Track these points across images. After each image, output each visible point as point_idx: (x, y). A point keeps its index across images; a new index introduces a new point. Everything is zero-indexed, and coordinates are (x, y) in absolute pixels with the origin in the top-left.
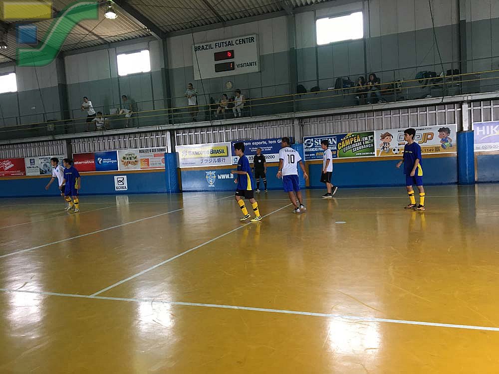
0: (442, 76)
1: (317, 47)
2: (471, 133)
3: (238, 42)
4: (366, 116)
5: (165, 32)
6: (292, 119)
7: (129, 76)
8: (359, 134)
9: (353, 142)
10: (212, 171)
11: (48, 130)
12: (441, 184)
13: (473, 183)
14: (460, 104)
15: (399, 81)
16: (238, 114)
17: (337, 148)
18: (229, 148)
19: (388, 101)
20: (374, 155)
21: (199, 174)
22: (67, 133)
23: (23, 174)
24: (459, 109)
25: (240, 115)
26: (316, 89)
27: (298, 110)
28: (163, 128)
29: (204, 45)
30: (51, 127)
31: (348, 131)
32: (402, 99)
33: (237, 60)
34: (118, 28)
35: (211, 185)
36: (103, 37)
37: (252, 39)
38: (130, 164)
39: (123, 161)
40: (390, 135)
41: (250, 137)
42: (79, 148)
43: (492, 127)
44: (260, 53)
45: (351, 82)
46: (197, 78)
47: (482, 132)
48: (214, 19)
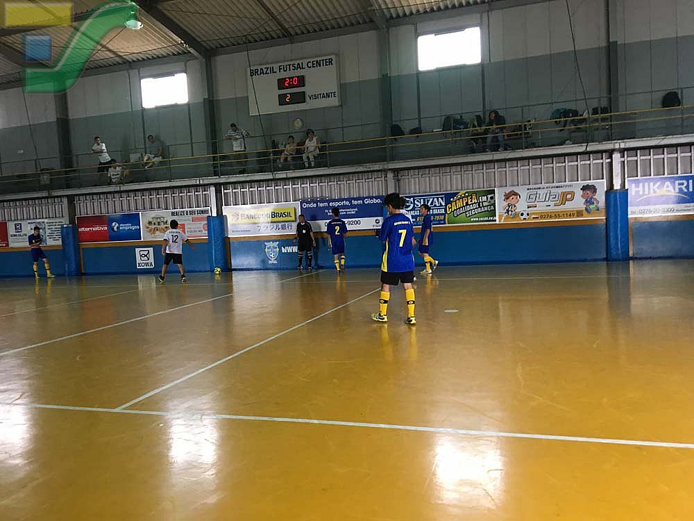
0: (585, 115)
1: (419, 73)
2: (624, 192)
3: (310, 65)
4: (485, 168)
5: (208, 48)
6: (385, 171)
7: (157, 108)
8: (475, 193)
9: (467, 204)
10: (273, 241)
11: (42, 183)
12: (585, 260)
13: (627, 259)
14: (610, 153)
15: (529, 121)
16: (310, 163)
17: (446, 210)
18: (297, 211)
19: (514, 148)
20: (495, 221)
21: (255, 245)
22: (68, 187)
23: (4, 245)
24: (609, 160)
25: (313, 165)
26: (416, 131)
27: (393, 159)
28: (206, 182)
29: (263, 67)
30: (45, 179)
31: (460, 188)
32: (533, 145)
33: (308, 89)
34: (143, 42)
35: (273, 261)
36: (121, 54)
37: (330, 61)
38: (158, 232)
39: (148, 228)
40: (516, 194)
41: (327, 194)
42: (86, 208)
43: (652, 184)
44: (340, 80)
45: (465, 122)
46: (254, 112)
47: (639, 191)
48: (278, 32)
